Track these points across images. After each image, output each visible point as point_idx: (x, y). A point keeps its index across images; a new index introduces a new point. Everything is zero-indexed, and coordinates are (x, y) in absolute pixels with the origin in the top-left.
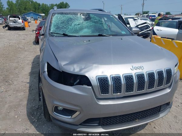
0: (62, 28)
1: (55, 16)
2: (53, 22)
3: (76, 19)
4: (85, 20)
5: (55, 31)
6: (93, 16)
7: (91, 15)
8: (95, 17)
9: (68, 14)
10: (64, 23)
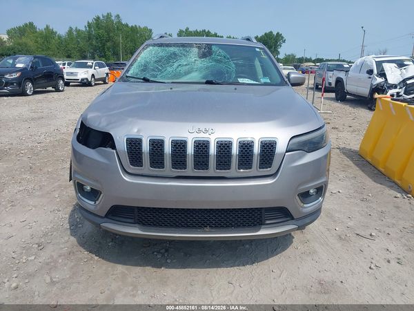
0: (153, 70)
1: (148, 49)
2: (139, 59)
3: (184, 55)
4: (200, 58)
5: (137, 74)
6: (216, 49)
7: (214, 48)
8: (220, 50)
9: (171, 46)
10: (160, 61)
